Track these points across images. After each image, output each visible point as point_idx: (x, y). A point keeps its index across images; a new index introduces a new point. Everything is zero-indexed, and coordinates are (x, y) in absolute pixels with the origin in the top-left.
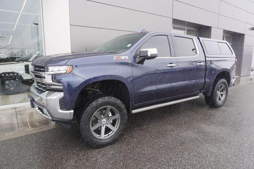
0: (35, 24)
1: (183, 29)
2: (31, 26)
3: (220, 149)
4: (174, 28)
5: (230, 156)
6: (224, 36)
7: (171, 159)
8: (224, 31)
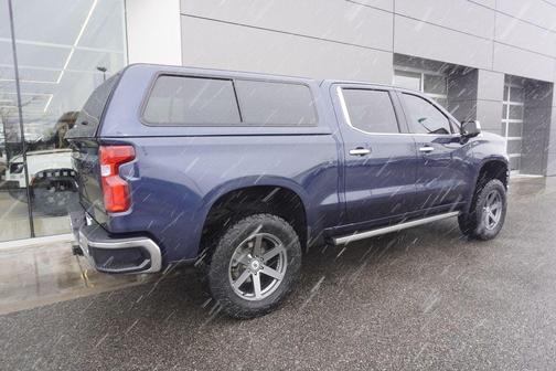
0: (99, 69)
1: (418, 75)
2: (95, 75)
3: (498, 322)
4: (397, 72)
5: (517, 336)
6: (506, 88)
7: (395, 340)
8: (506, 76)
